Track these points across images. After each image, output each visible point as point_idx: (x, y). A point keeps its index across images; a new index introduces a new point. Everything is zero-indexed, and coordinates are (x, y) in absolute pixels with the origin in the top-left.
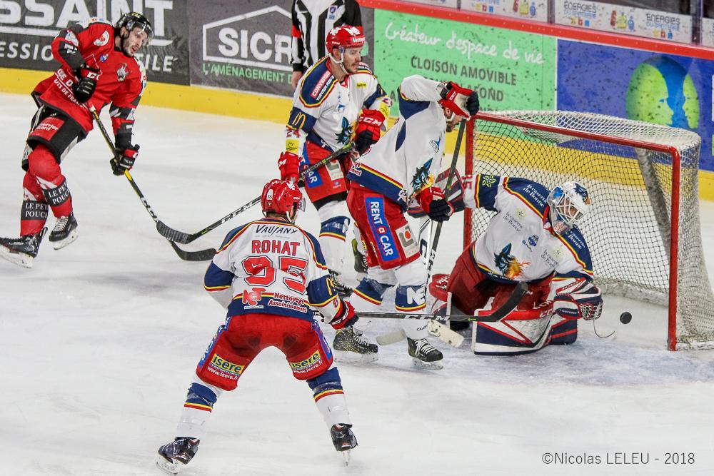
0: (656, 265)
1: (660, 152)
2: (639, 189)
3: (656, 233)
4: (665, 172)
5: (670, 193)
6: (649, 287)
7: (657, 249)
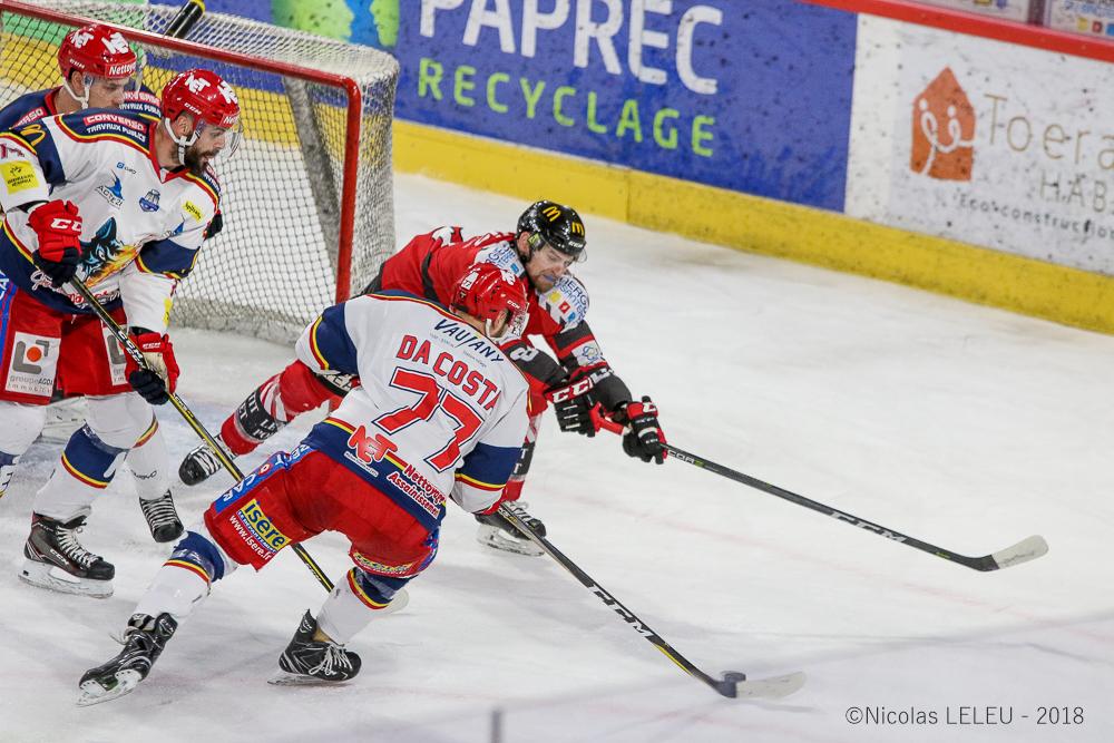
0: (312, 283)
1: (325, 86)
2: (287, 148)
3: (314, 227)
4: (334, 120)
5: (343, 158)
6: (300, 321)
7: (315, 256)
